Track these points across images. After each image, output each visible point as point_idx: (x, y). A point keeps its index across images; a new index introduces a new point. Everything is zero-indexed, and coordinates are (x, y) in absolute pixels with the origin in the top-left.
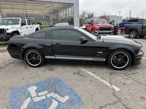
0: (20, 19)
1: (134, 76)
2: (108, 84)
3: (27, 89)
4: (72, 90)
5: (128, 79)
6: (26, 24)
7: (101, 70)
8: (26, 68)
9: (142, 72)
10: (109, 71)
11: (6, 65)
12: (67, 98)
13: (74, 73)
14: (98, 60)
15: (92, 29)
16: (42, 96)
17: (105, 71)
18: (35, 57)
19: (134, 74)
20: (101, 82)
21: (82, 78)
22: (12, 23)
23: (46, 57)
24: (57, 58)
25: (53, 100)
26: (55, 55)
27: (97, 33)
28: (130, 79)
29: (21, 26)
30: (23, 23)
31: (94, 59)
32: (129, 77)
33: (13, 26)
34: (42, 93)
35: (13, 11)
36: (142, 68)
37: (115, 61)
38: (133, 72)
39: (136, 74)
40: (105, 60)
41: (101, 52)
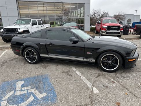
0: (31, 20)
1: (122, 80)
2: (90, 86)
3: (15, 83)
4: (53, 88)
5: (114, 82)
6: (36, 24)
7: (91, 71)
8: (25, 64)
9: (133, 76)
10: (99, 72)
11: (10, 61)
12: (44, 94)
13: (63, 72)
14: (88, 61)
15: (100, 29)
16: (24, 90)
17: (94, 72)
18: (32, 55)
19: (124, 77)
20: (84, 83)
21: (67, 78)
22: (24, 23)
23: (41, 55)
24: (50, 56)
25: (32, 95)
26: (49, 54)
27: (104, 33)
28: (116, 82)
30: (34, 23)
31: (84, 60)
32: (116, 81)
33: (25, 26)
34: (26, 88)
35: (29, 12)
36: (136, 72)
37: (105, 63)
38: (123, 75)
39: (126, 77)
40: (94, 61)
41: (91, 53)
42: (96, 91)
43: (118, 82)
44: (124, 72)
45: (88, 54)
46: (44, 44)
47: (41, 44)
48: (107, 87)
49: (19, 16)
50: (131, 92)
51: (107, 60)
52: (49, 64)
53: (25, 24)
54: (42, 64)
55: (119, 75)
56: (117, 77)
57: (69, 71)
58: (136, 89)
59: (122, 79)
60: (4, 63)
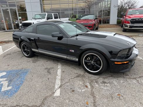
0: (47, 14)
5: (87, 87)
6: (52, 18)
7: (73, 70)
8: (23, 57)
9: (119, 83)
12: (10, 88)
13: (46, 69)
14: (71, 59)
19: (105, 83)
21: (44, 75)
23: (33, 50)
24: (40, 51)
26: (39, 49)
27: (127, 26)
28: (89, 87)
29: (47, 20)
30: (48, 17)
31: (68, 58)
32: (91, 85)
35: (51, 6)
36: (127, 79)
37: (89, 63)
38: (106, 80)
39: (107, 83)
40: (77, 60)
41: (73, 51)
42: (58, 93)
43: (92, 87)
44: (112, 76)
45: (71, 52)
46: (33, 39)
47: (31, 38)
48: (73, 91)
49: (43, 10)
50: (95, 102)
51: (90, 60)
52: (41, 59)
53: (40, 19)
54: (36, 58)
55: (101, 79)
56: (97, 82)
57: (53, 68)
58: (105, 100)
59: (101, 84)
60: (8, 55)
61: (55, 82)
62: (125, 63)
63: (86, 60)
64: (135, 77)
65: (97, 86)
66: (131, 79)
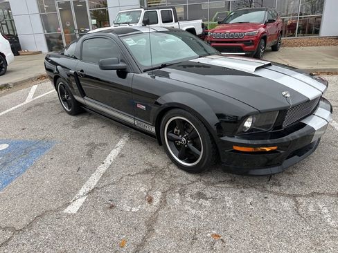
0: (143, 11)
1: (183, 202)
2: (84, 191)
5: (150, 201)
6: (156, 23)
14: (142, 127)
23: (77, 98)
24: (87, 103)
26: (85, 97)
29: (143, 26)
31: (136, 123)
32: (163, 198)
39: (207, 199)
41: (144, 107)
42: (75, 207)
45: (139, 108)
46: (73, 72)
48: (112, 207)
51: (180, 134)
56: (182, 193)
57: (105, 144)
61: (87, 180)
62: (268, 149)
63: (173, 133)
64: (297, 190)
65: (177, 201)
66: (281, 198)
